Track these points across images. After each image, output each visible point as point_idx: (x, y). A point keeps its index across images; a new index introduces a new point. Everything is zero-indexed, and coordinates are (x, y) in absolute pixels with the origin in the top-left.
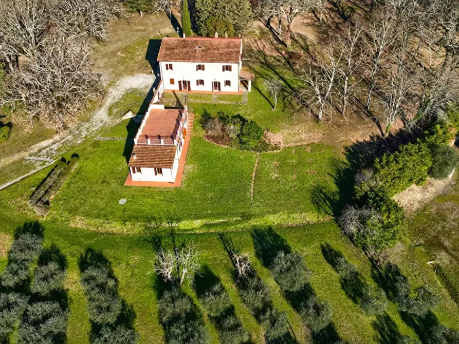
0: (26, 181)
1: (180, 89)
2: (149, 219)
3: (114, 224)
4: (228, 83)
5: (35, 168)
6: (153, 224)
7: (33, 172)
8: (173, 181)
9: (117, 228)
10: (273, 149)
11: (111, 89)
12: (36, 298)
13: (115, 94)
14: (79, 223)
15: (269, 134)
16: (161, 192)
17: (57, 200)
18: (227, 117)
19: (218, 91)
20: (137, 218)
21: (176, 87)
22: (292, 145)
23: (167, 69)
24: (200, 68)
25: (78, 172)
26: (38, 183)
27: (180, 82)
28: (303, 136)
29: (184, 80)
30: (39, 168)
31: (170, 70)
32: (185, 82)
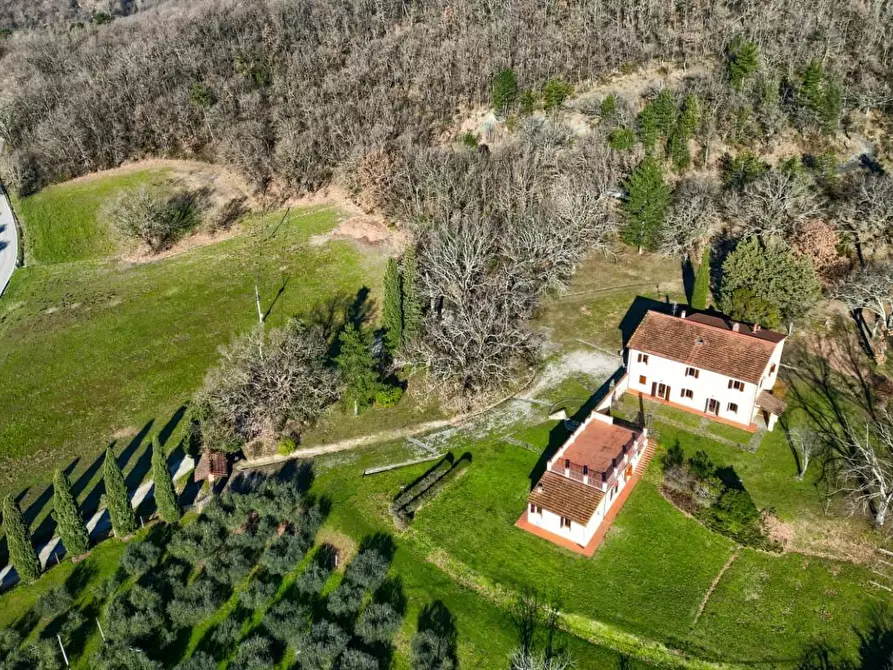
0: (398, 473)
1: (653, 394)
2: (529, 590)
3: (481, 579)
4: (733, 407)
5: (413, 458)
6: (531, 601)
7: (410, 462)
8: (584, 544)
9: (484, 586)
10: (769, 547)
11: (550, 366)
12: (356, 643)
13: (554, 375)
14: (438, 558)
15: (772, 520)
16: (561, 555)
17: (425, 514)
18: (710, 465)
19: (713, 414)
20: (513, 582)
21: (647, 389)
22: (808, 552)
23: (639, 360)
24: (692, 372)
25: (462, 483)
26: (410, 480)
27: (654, 384)
28: (835, 543)
29: (663, 383)
30: (419, 459)
31: (642, 363)
32: (662, 386)
